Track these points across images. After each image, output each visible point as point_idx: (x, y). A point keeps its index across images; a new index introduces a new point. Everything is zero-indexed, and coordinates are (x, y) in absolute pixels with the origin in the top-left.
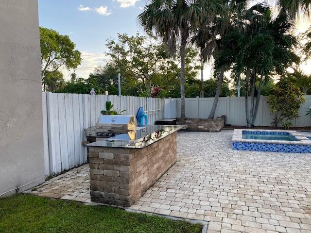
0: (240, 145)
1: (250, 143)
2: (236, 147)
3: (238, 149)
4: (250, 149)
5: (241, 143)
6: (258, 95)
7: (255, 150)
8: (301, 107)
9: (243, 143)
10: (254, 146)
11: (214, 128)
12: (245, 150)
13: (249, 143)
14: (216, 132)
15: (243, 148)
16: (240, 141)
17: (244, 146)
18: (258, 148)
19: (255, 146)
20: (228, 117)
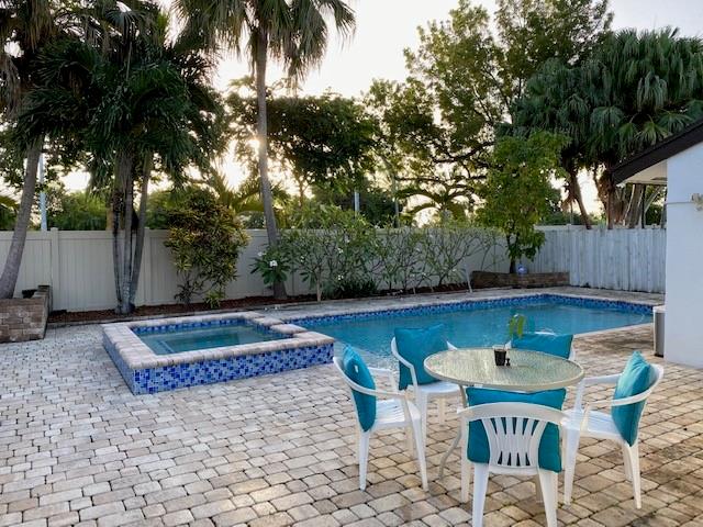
0: (158, 374)
1: (188, 365)
2: (146, 385)
3: (151, 391)
4: (188, 381)
5: (162, 370)
6: (141, 229)
7: (202, 382)
8: (240, 255)
9: (165, 368)
10: (197, 371)
11: (28, 326)
12: (173, 387)
13: (185, 365)
14: (35, 338)
15: (166, 383)
16: (158, 365)
17: (169, 378)
18: (209, 376)
19: (202, 372)
20: (55, 287)
